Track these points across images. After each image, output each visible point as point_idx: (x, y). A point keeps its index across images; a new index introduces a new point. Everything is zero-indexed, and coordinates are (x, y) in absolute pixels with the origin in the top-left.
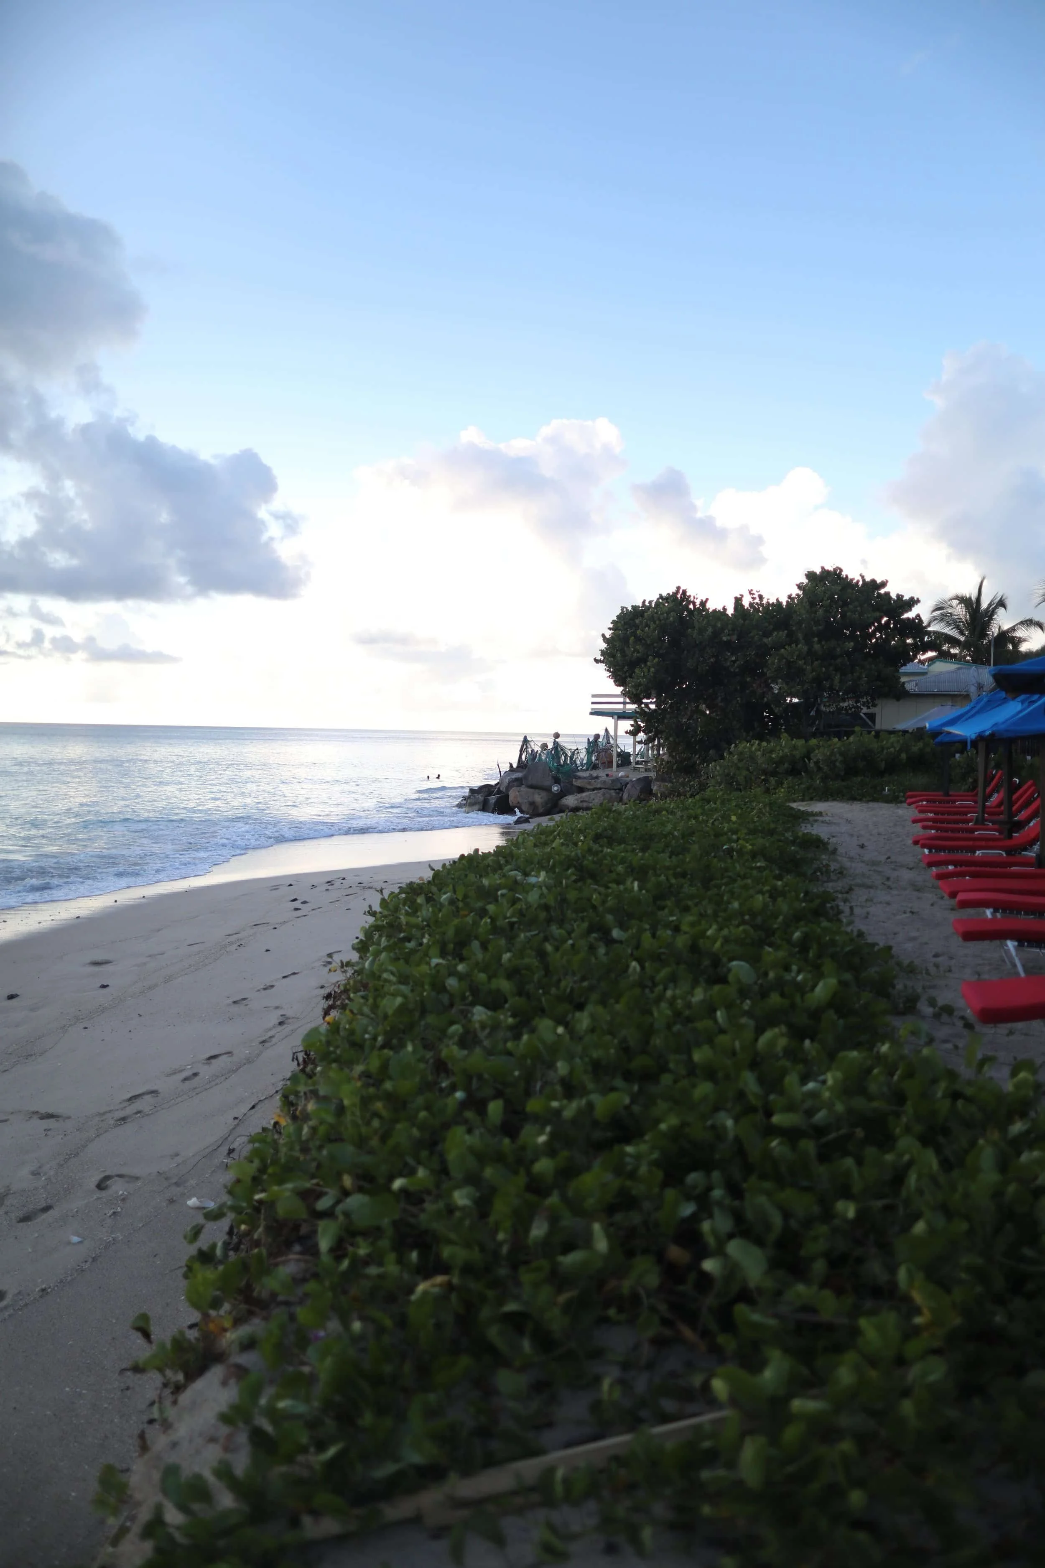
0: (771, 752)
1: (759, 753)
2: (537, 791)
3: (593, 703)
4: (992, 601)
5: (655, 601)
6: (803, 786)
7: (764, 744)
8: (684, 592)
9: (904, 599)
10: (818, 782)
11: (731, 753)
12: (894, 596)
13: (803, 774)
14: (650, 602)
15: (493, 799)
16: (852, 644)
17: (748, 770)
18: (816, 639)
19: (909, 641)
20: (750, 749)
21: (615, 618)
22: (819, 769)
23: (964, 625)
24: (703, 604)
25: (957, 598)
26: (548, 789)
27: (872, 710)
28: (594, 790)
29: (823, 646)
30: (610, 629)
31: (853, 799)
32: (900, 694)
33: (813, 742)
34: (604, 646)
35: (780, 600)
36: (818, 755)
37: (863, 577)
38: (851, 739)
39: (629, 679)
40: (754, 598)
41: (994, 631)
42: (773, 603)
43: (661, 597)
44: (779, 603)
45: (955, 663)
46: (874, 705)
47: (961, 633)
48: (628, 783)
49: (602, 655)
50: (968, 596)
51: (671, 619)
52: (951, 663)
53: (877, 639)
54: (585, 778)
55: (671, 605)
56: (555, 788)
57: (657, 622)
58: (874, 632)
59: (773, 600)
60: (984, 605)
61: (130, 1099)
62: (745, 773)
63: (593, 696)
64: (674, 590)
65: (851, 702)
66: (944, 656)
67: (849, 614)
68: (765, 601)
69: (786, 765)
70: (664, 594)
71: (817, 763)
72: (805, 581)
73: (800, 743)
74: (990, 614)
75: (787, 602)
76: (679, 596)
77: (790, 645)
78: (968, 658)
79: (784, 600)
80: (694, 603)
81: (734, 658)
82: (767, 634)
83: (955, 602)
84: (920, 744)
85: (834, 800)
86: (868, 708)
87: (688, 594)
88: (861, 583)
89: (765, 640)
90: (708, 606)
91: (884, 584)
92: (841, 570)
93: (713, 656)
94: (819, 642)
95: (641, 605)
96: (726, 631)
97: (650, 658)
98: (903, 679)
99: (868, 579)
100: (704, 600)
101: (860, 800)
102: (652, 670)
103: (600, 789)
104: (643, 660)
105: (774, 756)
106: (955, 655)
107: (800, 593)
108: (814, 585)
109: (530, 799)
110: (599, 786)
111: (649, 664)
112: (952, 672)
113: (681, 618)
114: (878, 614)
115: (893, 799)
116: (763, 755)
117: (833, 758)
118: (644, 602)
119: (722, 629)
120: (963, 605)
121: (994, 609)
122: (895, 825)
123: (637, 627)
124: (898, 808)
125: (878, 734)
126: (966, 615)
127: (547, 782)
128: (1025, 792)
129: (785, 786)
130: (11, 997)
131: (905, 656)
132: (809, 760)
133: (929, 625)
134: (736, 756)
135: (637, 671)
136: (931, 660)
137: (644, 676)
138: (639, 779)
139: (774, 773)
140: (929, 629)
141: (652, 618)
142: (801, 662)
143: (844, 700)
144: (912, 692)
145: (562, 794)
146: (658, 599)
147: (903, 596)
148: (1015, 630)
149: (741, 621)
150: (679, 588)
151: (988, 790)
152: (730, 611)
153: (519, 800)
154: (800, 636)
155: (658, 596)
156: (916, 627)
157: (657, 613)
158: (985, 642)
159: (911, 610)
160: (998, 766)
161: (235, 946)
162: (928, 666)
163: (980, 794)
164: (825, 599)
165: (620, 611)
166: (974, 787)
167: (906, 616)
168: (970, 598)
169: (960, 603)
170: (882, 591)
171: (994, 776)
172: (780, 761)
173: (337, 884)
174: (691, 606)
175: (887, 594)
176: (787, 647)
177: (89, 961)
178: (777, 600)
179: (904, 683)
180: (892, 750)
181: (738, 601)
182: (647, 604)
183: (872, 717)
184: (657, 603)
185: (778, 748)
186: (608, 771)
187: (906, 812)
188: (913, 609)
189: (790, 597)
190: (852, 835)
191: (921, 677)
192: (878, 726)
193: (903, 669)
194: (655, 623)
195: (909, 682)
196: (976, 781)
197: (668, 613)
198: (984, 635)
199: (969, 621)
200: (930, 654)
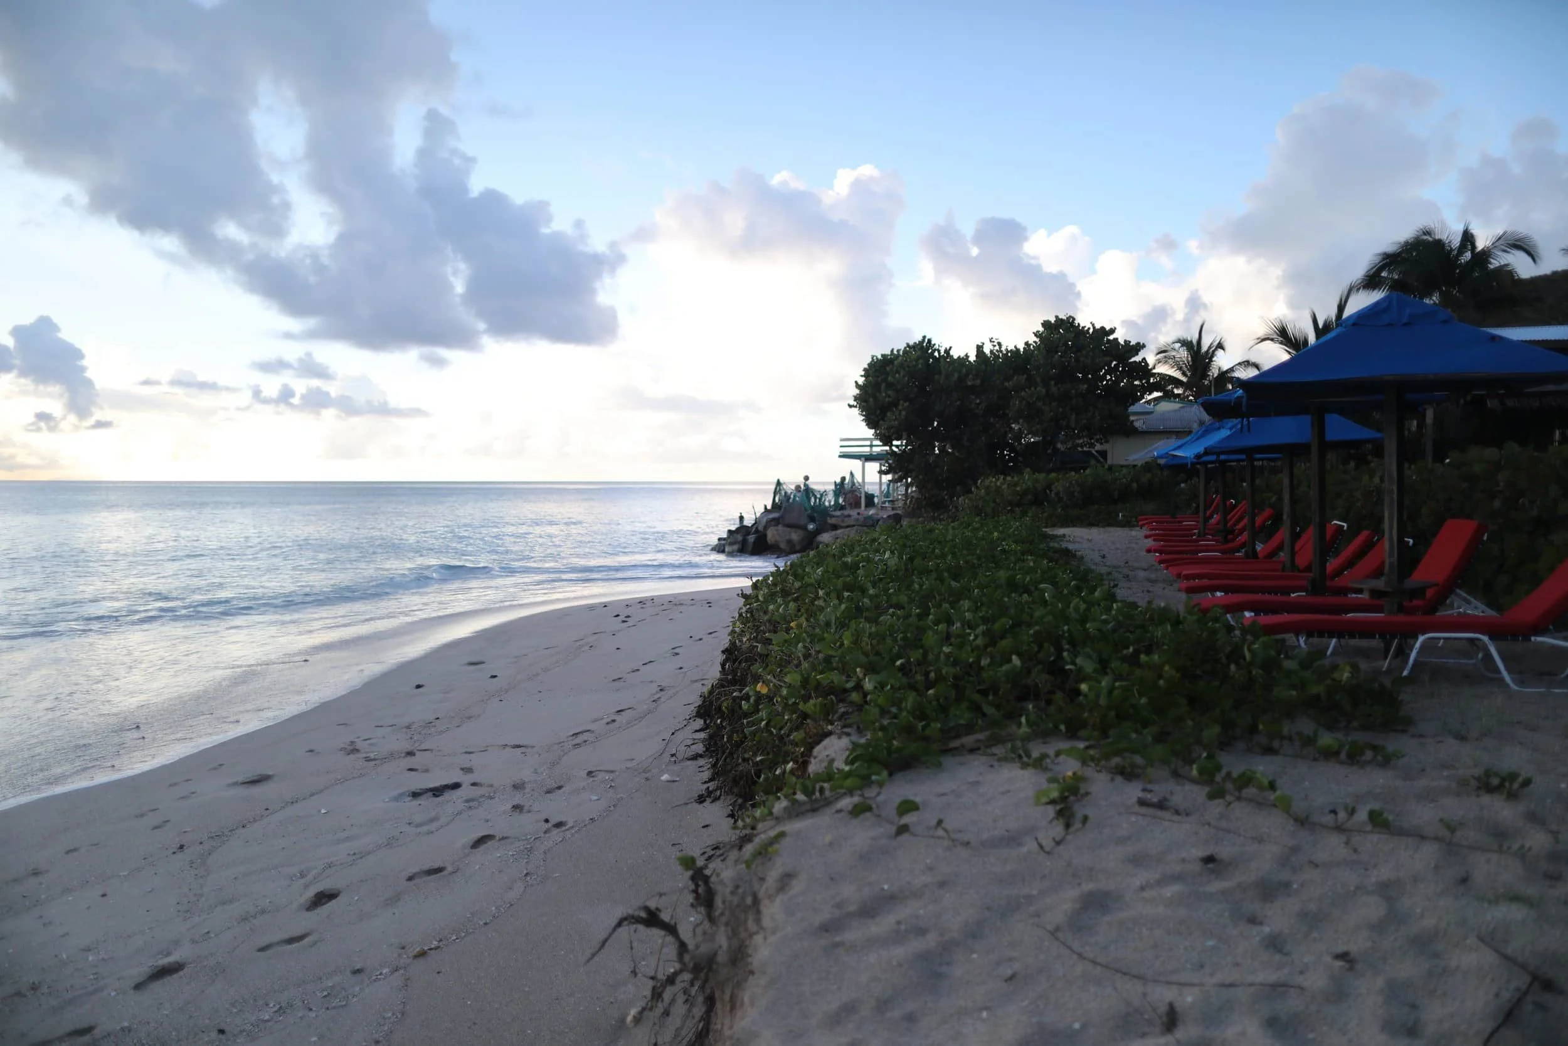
0: (1016, 485)
1: (1005, 486)
2: (794, 530)
3: (841, 446)
4: (1211, 344)
5: (903, 349)
6: (1046, 514)
7: (1009, 478)
8: (930, 341)
9: (1131, 344)
10: (1059, 510)
11: (977, 488)
12: (1122, 342)
13: (1046, 504)
14: (898, 351)
15: (751, 538)
16: (1086, 386)
17: (994, 501)
18: (1053, 383)
19: (1136, 383)
20: (996, 483)
21: (866, 366)
22: (1060, 500)
23: (1186, 366)
24: (947, 351)
25: (1179, 341)
26: (805, 528)
27: (1105, 447)
28: (848, 527)
29: (1059, 389)
30: (862, 376)
31: (1091, 525)
32: (1129, 431)
33: (1053, 475)
34: (857, 391)
35: (1018, 347)
36: (1058, 487)
37: (1093, 325)
38: (1088, 471)
39: (881, 422)
40: (994, 346)
41: (1214, 372)
42: (1011, 350)
43: (908, 345)
44: (1018, 350)
45: (1178, 402)
46: (1107, 442)
47: (1184, 374)
48: (879, 520)
49: (855, 400)
50: (1189, 339)
51: (920, 366)
52: (1175, 402)
53: (1107, 381)
54: (837, 517)
55: (919, 353)
56: (811, 527)
57: (907, 369)
58: (1105, 374)
59: (1011, 347)
60: (1204, 348)
61: (573, 735)
62: (992, 505)
63: (842, 440)
64: (920, 339)
65: (1085, 439)
66: (1168, 396)
67: (1082, 359)
68: (1003, 349)
69: (1030, 497)
70: (911, 343)
71: (1057, 494)
72: (1041, 329)
73: (1042, 476)
74: (1210, 356)
75: (1024, 348)
76: (925, 344)
77: (1030, 388)
78: (1191, 398)
79: (1021, 347)
80: (939, 351)
81: (978, 401)
82: (1007, 379)
83: (1177, 345)
84: (1149, 475)
85: (1074, 526)
86: (1101, 444)
87: (933, 343)
88: (1091, 331)
89: (1006, 384)
90: (952, 353)
91: (1112, 331)
92: (1074, 319)
93: (959, 399)
94: (1056, 384)
95: (889, 353)
96: (971, 376)
97: (901, 402)
98: (1132, 418)
99: (1098, 326)
100: (948, 348)
101: (1097, 525)
102: (904, 413)
103: (854, 526)
104: (895, 404)
105: (1018, 489)
106: (1179, 395)
107: (1037, 340)
108: (1049, 332)
109: (787, 538)
110: (852, 523)
111: (900, 407)
112: (1175, 411)
113: (928, 365)
114: (1108, 359)
115: (1127, 524)
116: (1008, 487)
117: (1072, 489)
118: (892, 351)
119: (967, 375)
120: (1185, 348)
121: (1214, 351)
122: (1130, 543)
123: (888, 374)
124: (1131, 530)
125: (1110, 468)
126: (1187, 357)
127: (803, 521)
128: (1238, 511)
129: (1029, 515)
130: (418, 687)
131: (1133, 396)
132: (1051, 491)
133: (1154, 368)
134: (983, 491)
135: (889, 414)
136: (1156, 399)
137: (896, 419)
138: (889, 517)
139: (1019, 505)
140: (1154, 371)
141: (902, 365)
142: (1040, 404)
143: (1080, 438)
144: (1140, 429)
145: (818, 532)
146: (905, 348)
147: (1130, 342)
148: (1233, 371)
149: (983, 367)
150: (924, 337)
151: (1208, 513)
152: (972, 358)
153: (778, 538)
154: (1038, 380)
155: (905, 345)
156: (1143, 370)
157: (906, 361)
158: (1206, 382)
159: (1137, 354)
160: (1216, 492)
161: (587, 648)
162: (1154, 405)
163: (1201, 514)
164: (1061, 345)
165: (871, 360)
166: (1197, 512)
167: (1133, 360)
168: (1191, 342)
169: (1182, 346)
170: (1111, 337)
171: (1213, 500)
172: (1025, 492)
173: (649, 604)
174: (936, 354)
175: (1116, 339)
176: (1027, 390)
177: (466, 662)
178: (1015, 347)
179: (1133, 421)
180: (1124, 480)
181: (980, 348)
182: (895, 352)
183: (1104, 454)
184: (905, 352)
185: (1021, 481)
186: (857, 511)
187: (1138, 533)
188: (1139, 353)
189: (1027, 344)
190: (1093, 550)
191: (1147, 417)
192: (1109, 462)
193: (1132, 409)
194: (904, 369)
195: (1137, 420)
196: (1198, 506)
197: (917, 360)
198: (1205, 375)
199: (1190, 363)
200: (1156, 394)
